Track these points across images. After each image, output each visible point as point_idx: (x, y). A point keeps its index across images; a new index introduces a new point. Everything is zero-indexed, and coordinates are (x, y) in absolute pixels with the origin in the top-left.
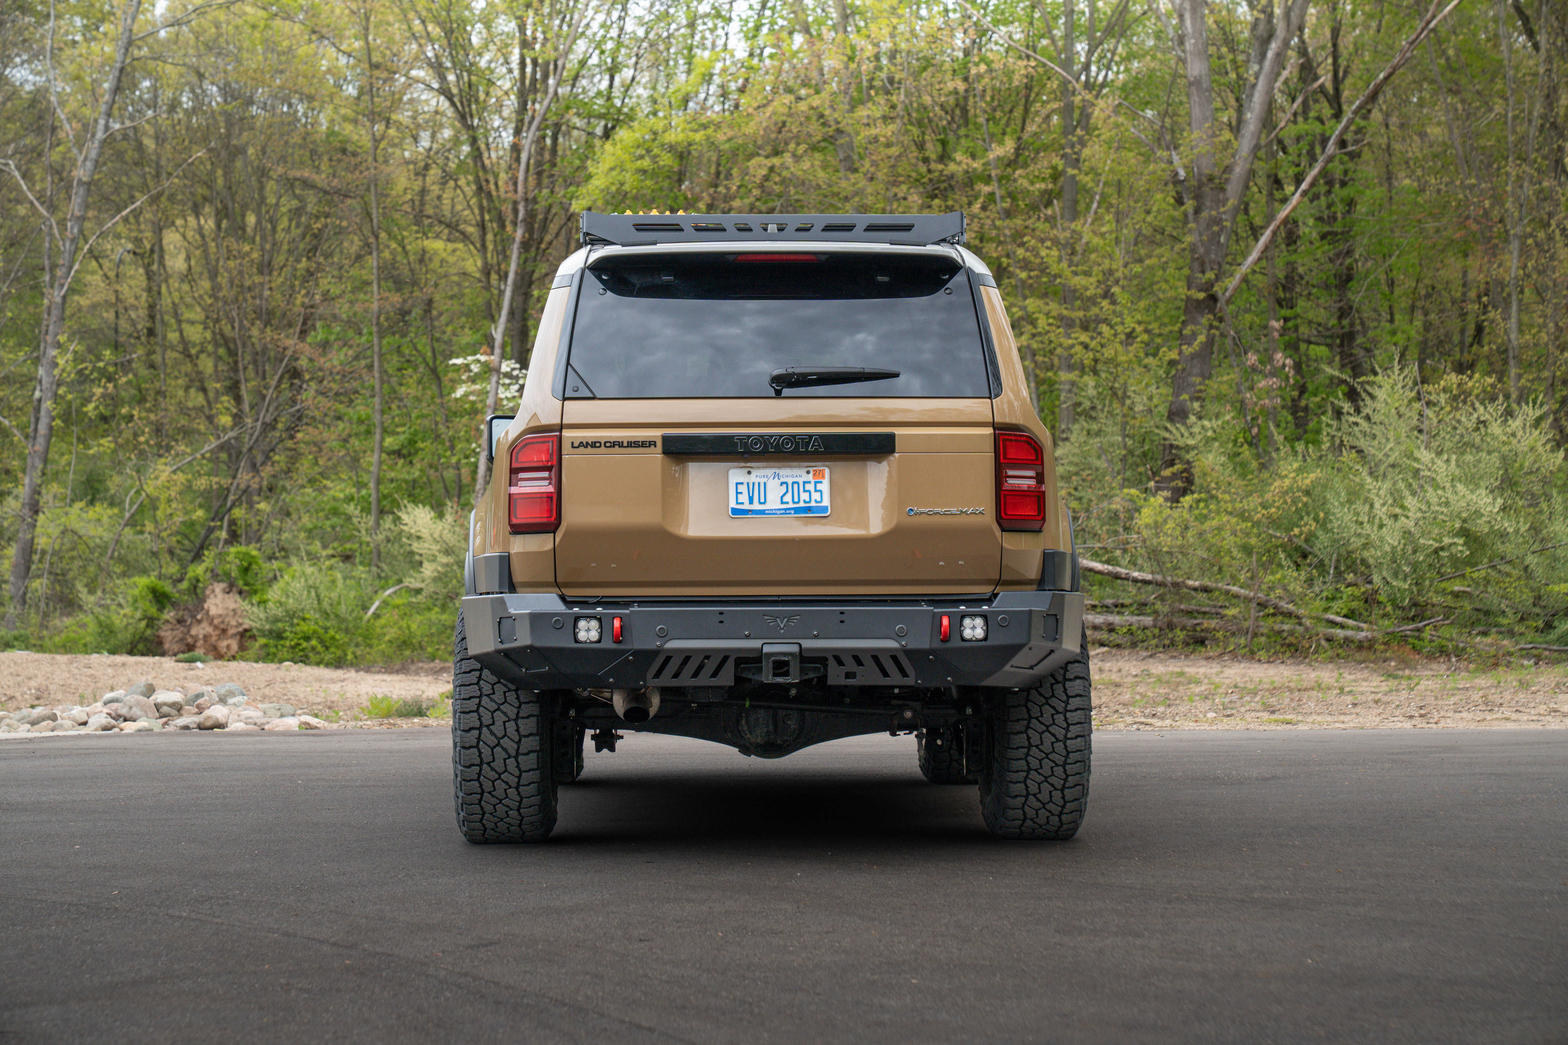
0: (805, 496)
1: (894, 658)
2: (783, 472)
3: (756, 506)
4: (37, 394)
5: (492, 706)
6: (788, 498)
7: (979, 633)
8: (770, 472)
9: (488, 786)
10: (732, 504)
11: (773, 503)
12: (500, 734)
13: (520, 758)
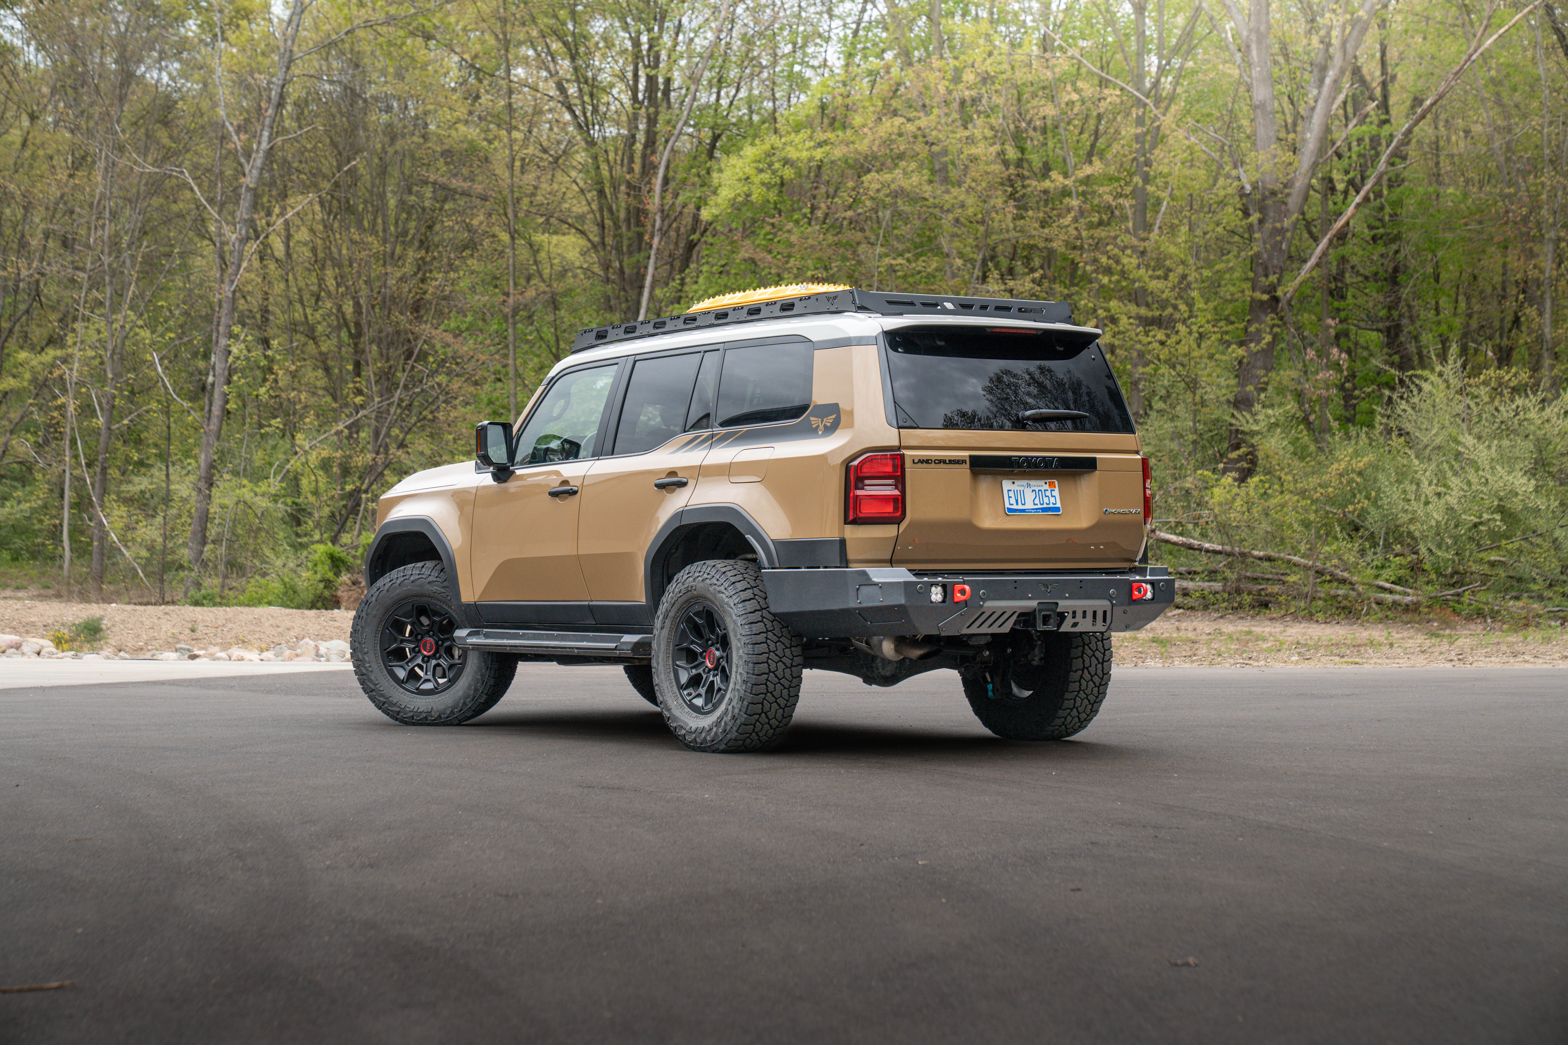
3: (1020, 508)
4: (211, 379)
10: (1007, 505)
11: (1029, 505)
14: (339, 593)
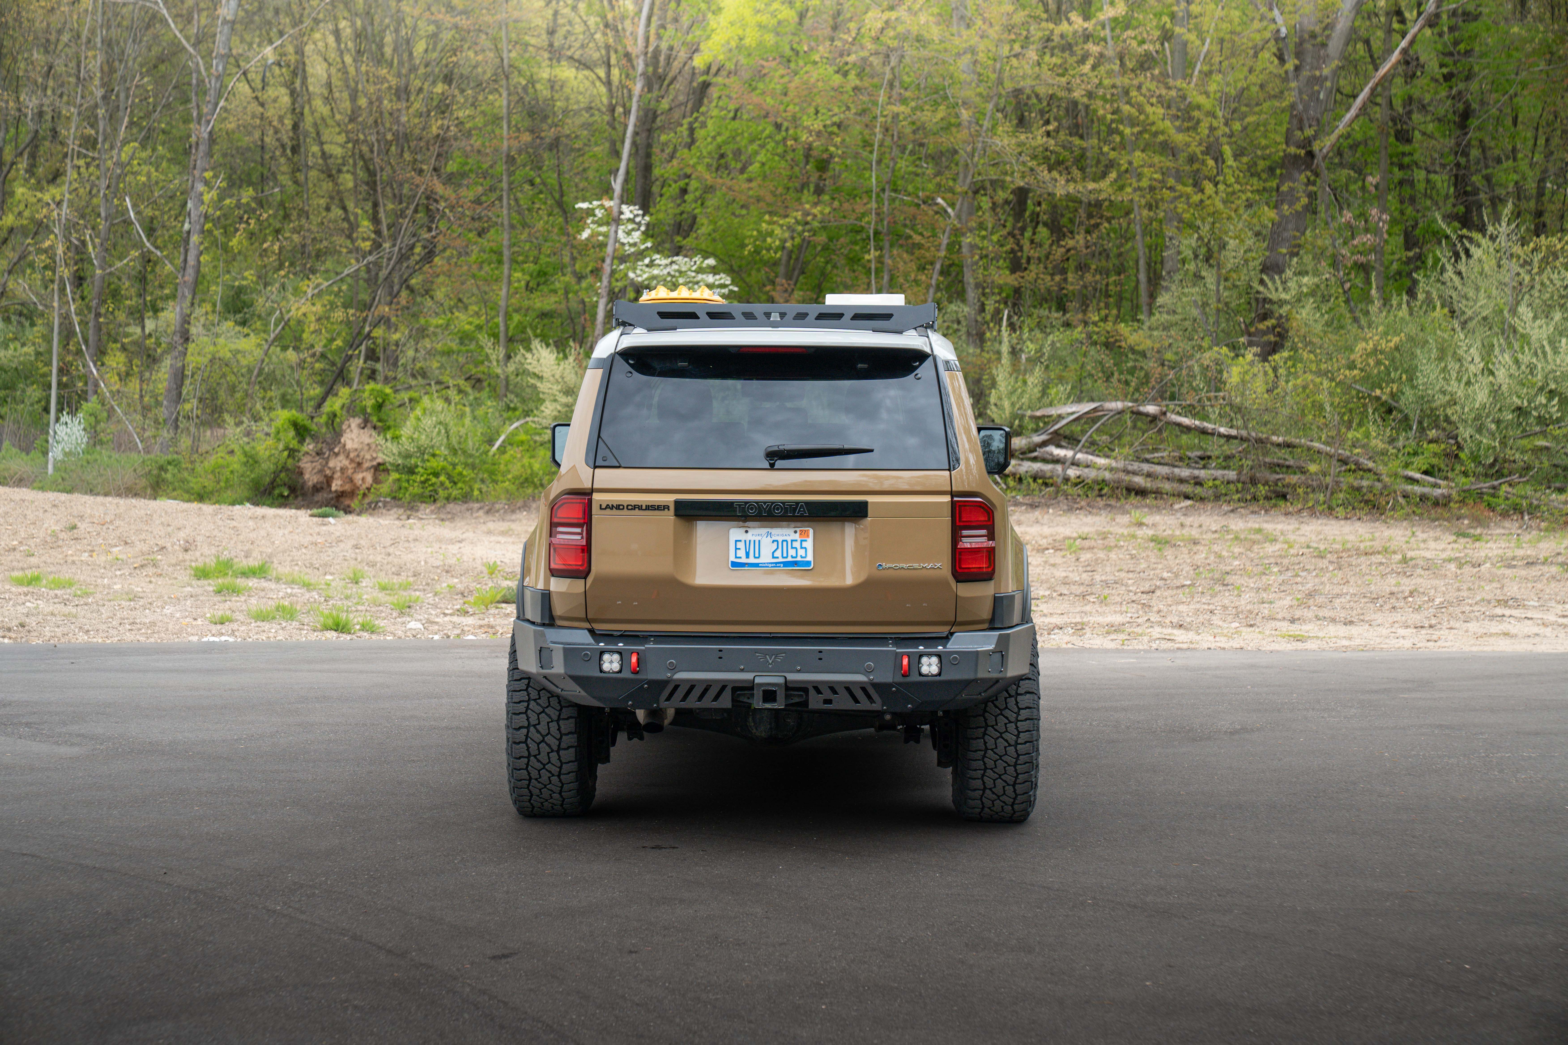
0: (792, 552)
1: (864, 689)
2: (775, 531)
3: (752, 560)
5: (538, 709)
6: (778, 553)
7: (935, 670)
8: (764, 531)
9: (534, 774)
10: (732, 558)
11: (766, 558)
12: (544, 732)
13: (561, 752)
14: (302, 464)
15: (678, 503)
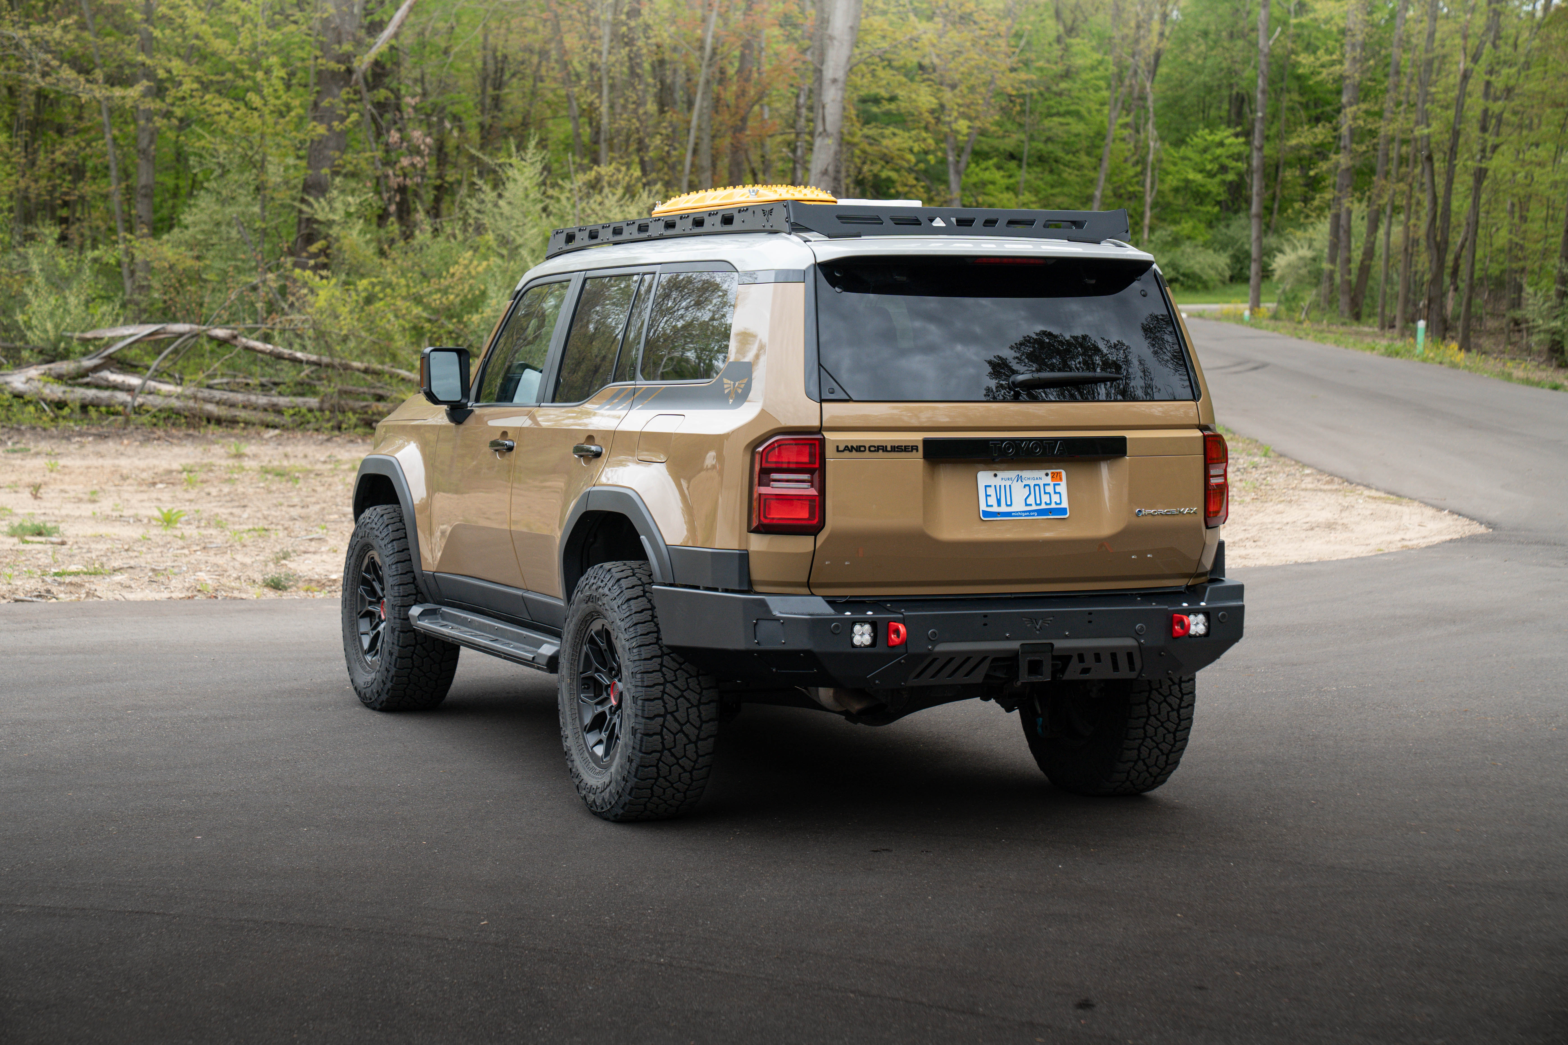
0: (1045, 498)
1: (1127, 656)
2: (1026, 474)
3: (1004, 509)
5: (676, 693)
6: (1031, 500)
7: (1201, 628)
8: (1013, 474)
9: (664, 770)
10: (983, 507)
11: (1018, 506)
12: (683, 720)
13: (700, 743)
15: (927, 442)
